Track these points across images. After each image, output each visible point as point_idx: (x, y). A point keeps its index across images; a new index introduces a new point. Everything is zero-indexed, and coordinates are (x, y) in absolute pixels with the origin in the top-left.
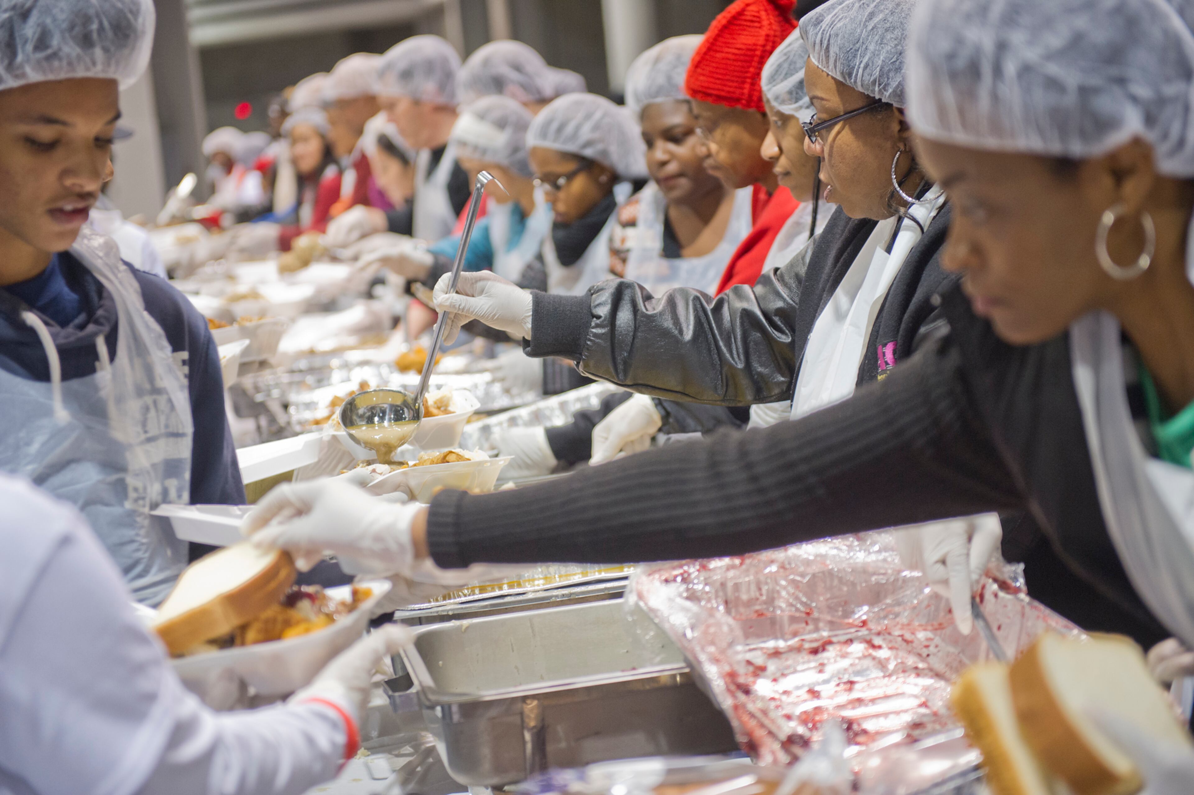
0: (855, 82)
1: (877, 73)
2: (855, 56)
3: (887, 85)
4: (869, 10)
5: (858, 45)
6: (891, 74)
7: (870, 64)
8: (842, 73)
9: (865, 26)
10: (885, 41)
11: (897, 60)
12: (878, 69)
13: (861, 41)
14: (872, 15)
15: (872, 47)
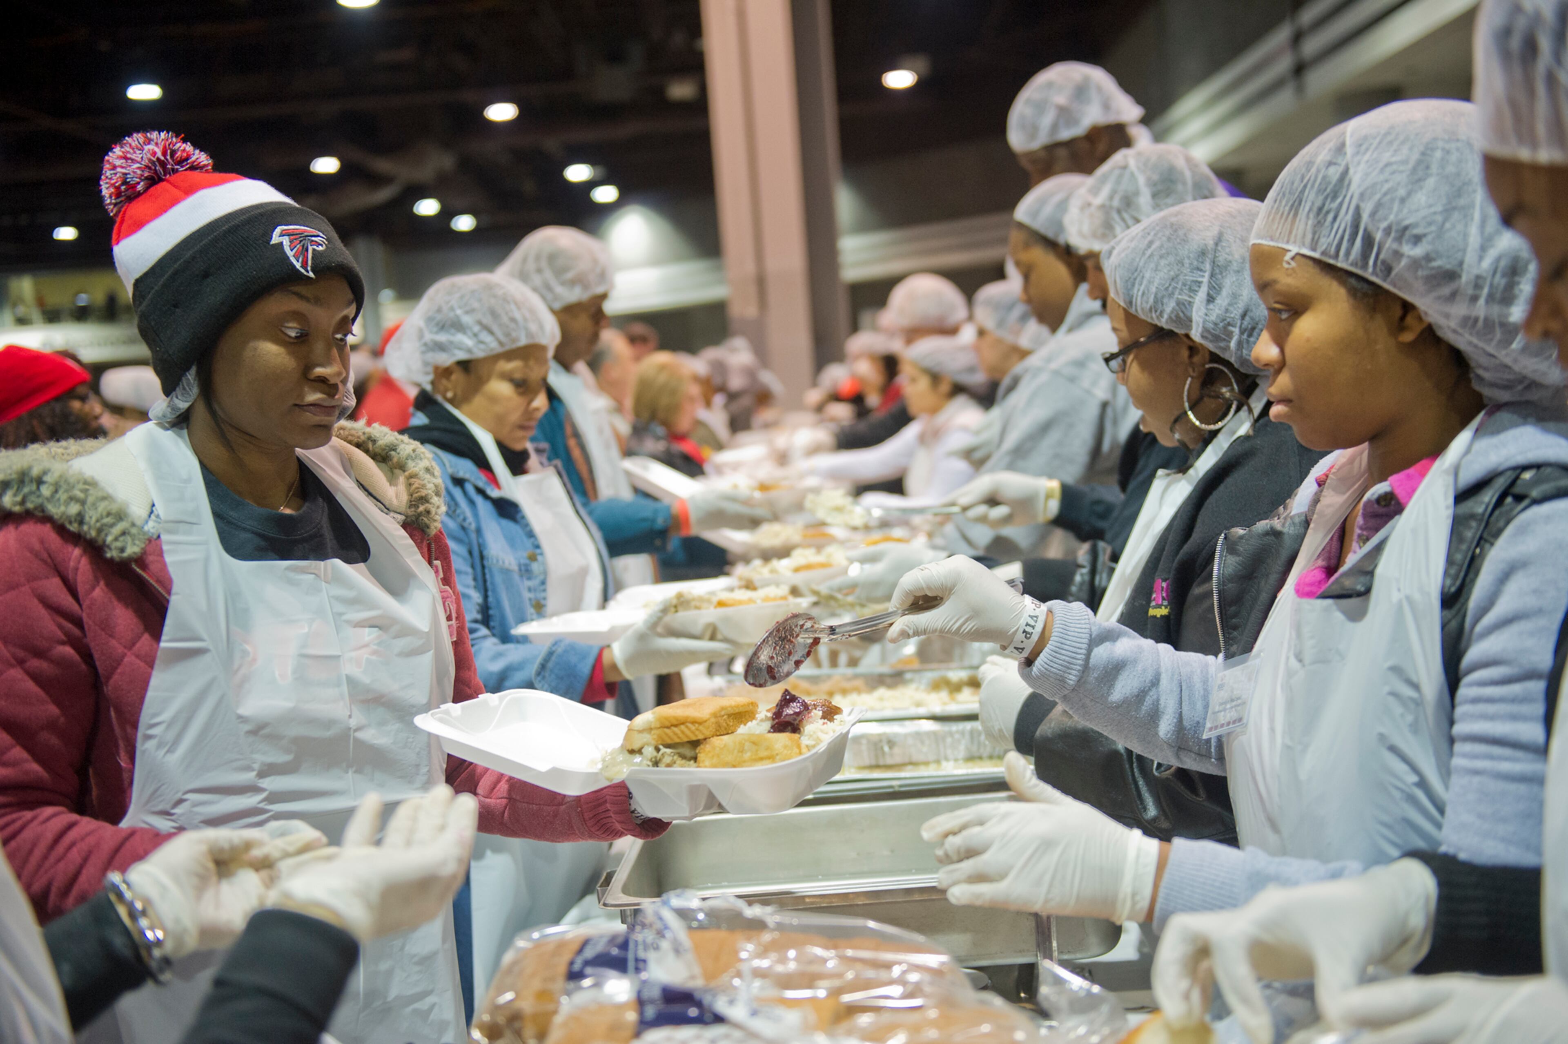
0: (1136, 310)
1: (1151, 300)
2: (1133, 285)
3: (1162, 313)
4: (1149, 238)
5: (1136, 274)
6: (1165, 301)
7: (1146, 292)
8: (1125, 302)
9: (1144, 254)
10: (1159, 268)
11: (1170, 285)
12: (1153, 296)
13: (1139, 270)
14: (1151, 243)
15: (1147, 275)
